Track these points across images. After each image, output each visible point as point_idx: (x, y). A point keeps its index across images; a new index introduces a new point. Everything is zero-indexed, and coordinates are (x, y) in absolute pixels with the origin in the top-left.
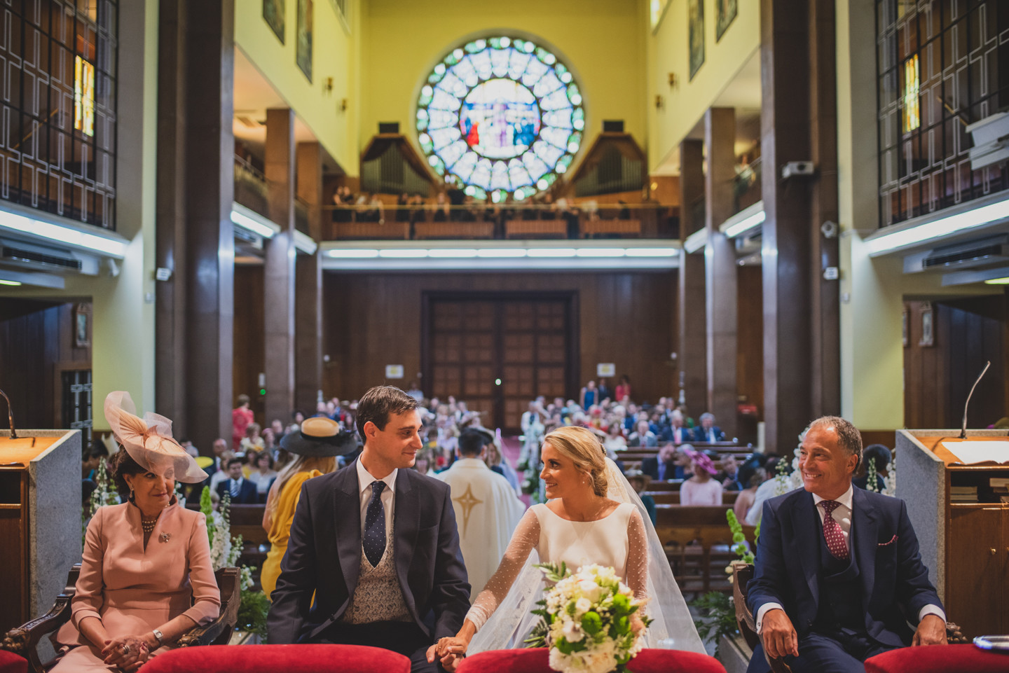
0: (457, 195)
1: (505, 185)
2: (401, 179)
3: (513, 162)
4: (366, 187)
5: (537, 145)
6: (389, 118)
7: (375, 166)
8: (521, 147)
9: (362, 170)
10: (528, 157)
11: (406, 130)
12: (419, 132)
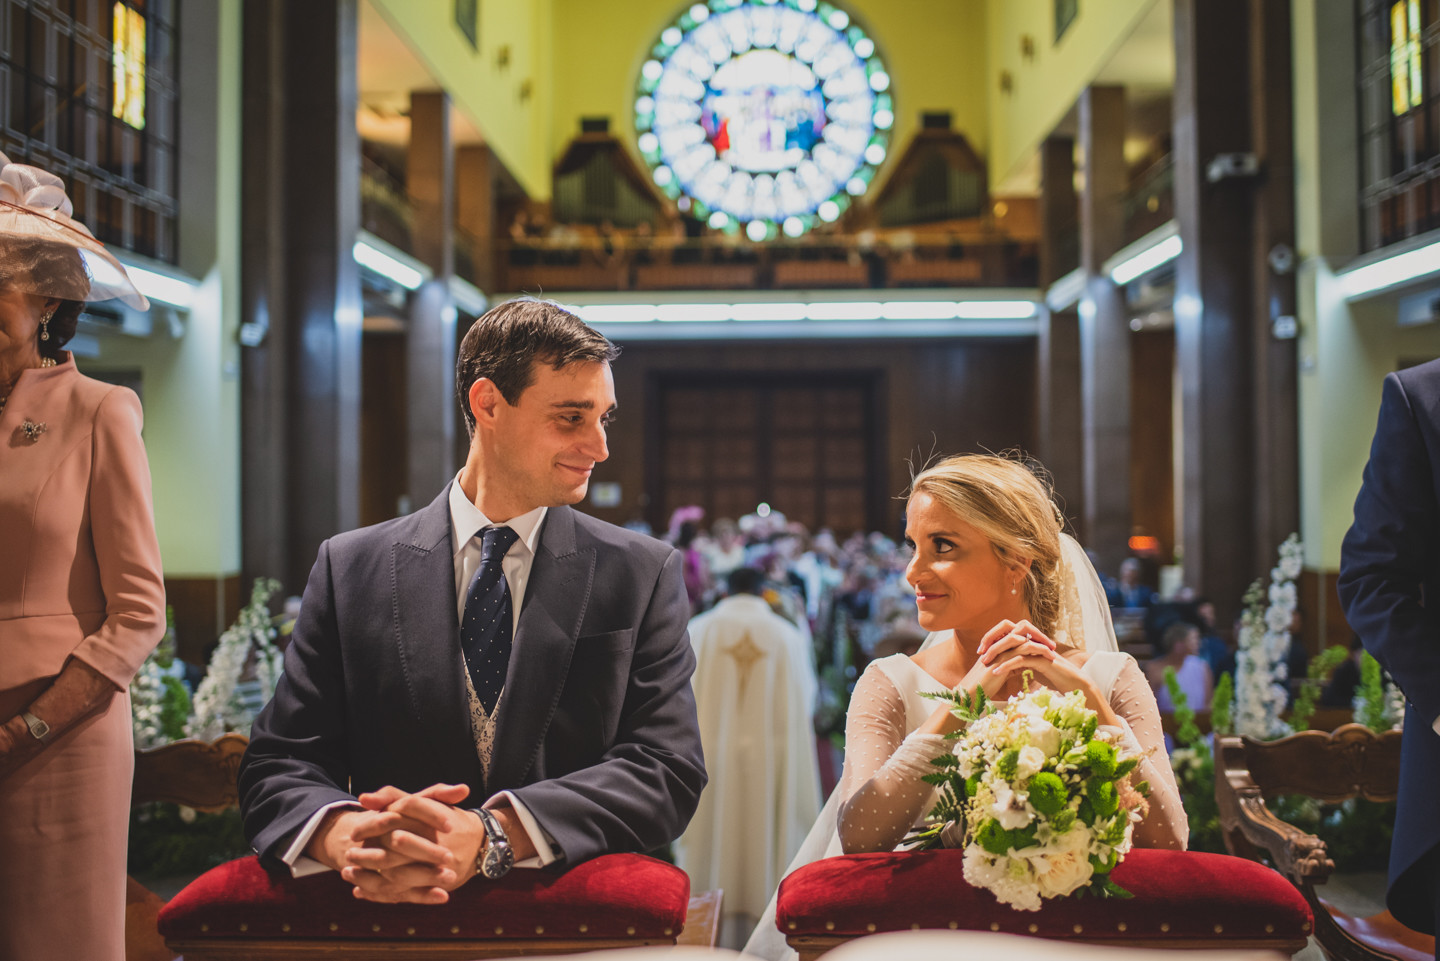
0: (694, 225)
1: (770, 210)
2: (611, 201)
3: (785, 178)
4: (560, 214)
5: (818, 150)
6: (595, 110)
7: (574, 185)
8: (796, 154)
9: (555, 190)
10: (807, 170)
11: (620, 129)
12: (640, 133)
